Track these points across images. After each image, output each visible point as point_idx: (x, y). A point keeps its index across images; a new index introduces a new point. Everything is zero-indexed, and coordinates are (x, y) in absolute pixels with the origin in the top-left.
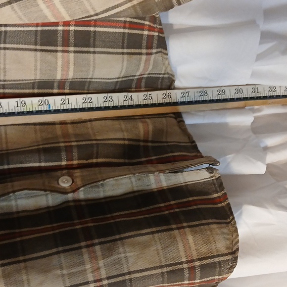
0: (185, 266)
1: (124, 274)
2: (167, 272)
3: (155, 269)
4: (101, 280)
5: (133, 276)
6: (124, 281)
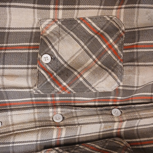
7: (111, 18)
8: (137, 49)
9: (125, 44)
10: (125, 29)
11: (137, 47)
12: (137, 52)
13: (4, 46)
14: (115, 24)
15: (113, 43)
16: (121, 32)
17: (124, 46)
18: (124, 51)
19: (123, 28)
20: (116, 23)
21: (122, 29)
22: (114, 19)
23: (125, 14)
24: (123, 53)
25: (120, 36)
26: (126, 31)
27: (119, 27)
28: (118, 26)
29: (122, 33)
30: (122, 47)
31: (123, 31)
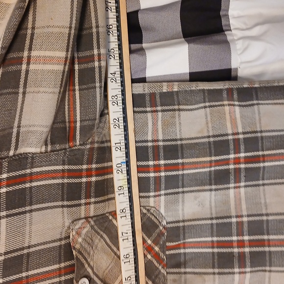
7: (148, 210)
8: (184, 248)
9: (168, 244)
10: (167, 223)
11: (184, 246)
12: (185, 254)
13: (24, 276)
14: (153, 218)
15: (153, 245)
16: (161, 228)
17: (167, 246)
18: (167, 253)
19: (164, 223)
20: (155, 216)
21: (163, 225)
22: (152, 211)
23: (166, 203)
24: (166, 255)
25: (161, 234)
26: (169, 226)
27: (159, 222)
28: (158, 220)
29: (164, 230)
30: (164, 248)
31: (164, 227)
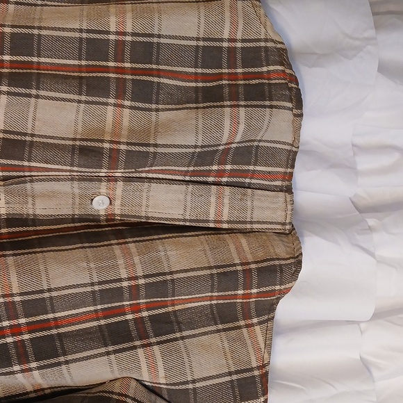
0: (239, 268)
1: (164, 274)
2: (218, 273)
3: (202, 270)
4: (136, 278)
5: (175, 276)
6: (165, 281)
